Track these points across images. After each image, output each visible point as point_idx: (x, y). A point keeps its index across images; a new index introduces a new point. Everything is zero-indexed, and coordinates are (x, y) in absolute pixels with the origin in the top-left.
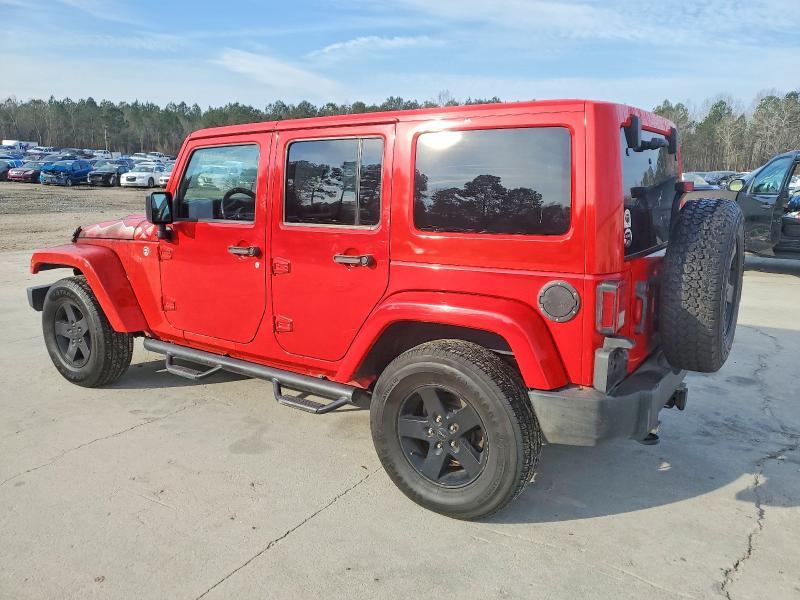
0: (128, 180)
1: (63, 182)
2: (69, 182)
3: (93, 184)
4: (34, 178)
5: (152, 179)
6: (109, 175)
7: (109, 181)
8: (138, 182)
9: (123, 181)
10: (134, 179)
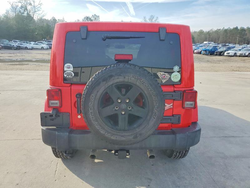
0: (227, 53)
1: (207, 54)
2: (209, 54)
3: (216, 55)
4: (200, 53)
5: (236, 53)
6: (221, 52)
7: (221, 54)
8: (230, 54)
9: (225, 54)
10: (229, 53)
